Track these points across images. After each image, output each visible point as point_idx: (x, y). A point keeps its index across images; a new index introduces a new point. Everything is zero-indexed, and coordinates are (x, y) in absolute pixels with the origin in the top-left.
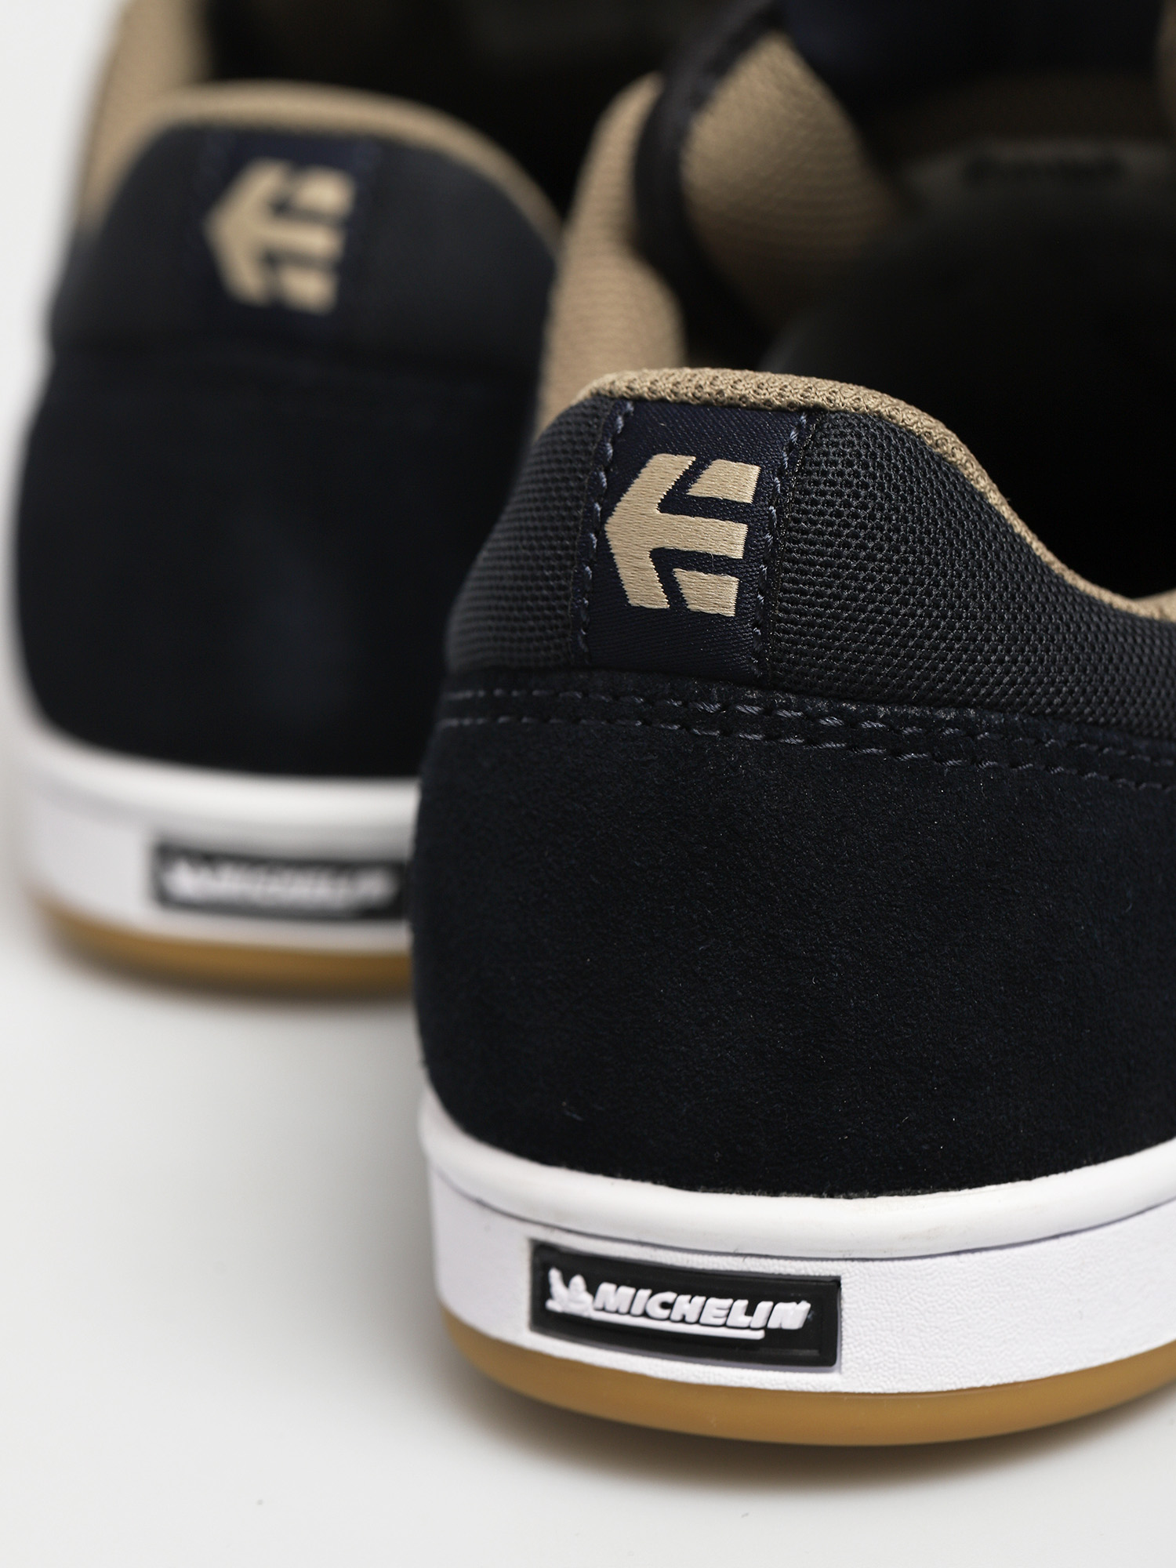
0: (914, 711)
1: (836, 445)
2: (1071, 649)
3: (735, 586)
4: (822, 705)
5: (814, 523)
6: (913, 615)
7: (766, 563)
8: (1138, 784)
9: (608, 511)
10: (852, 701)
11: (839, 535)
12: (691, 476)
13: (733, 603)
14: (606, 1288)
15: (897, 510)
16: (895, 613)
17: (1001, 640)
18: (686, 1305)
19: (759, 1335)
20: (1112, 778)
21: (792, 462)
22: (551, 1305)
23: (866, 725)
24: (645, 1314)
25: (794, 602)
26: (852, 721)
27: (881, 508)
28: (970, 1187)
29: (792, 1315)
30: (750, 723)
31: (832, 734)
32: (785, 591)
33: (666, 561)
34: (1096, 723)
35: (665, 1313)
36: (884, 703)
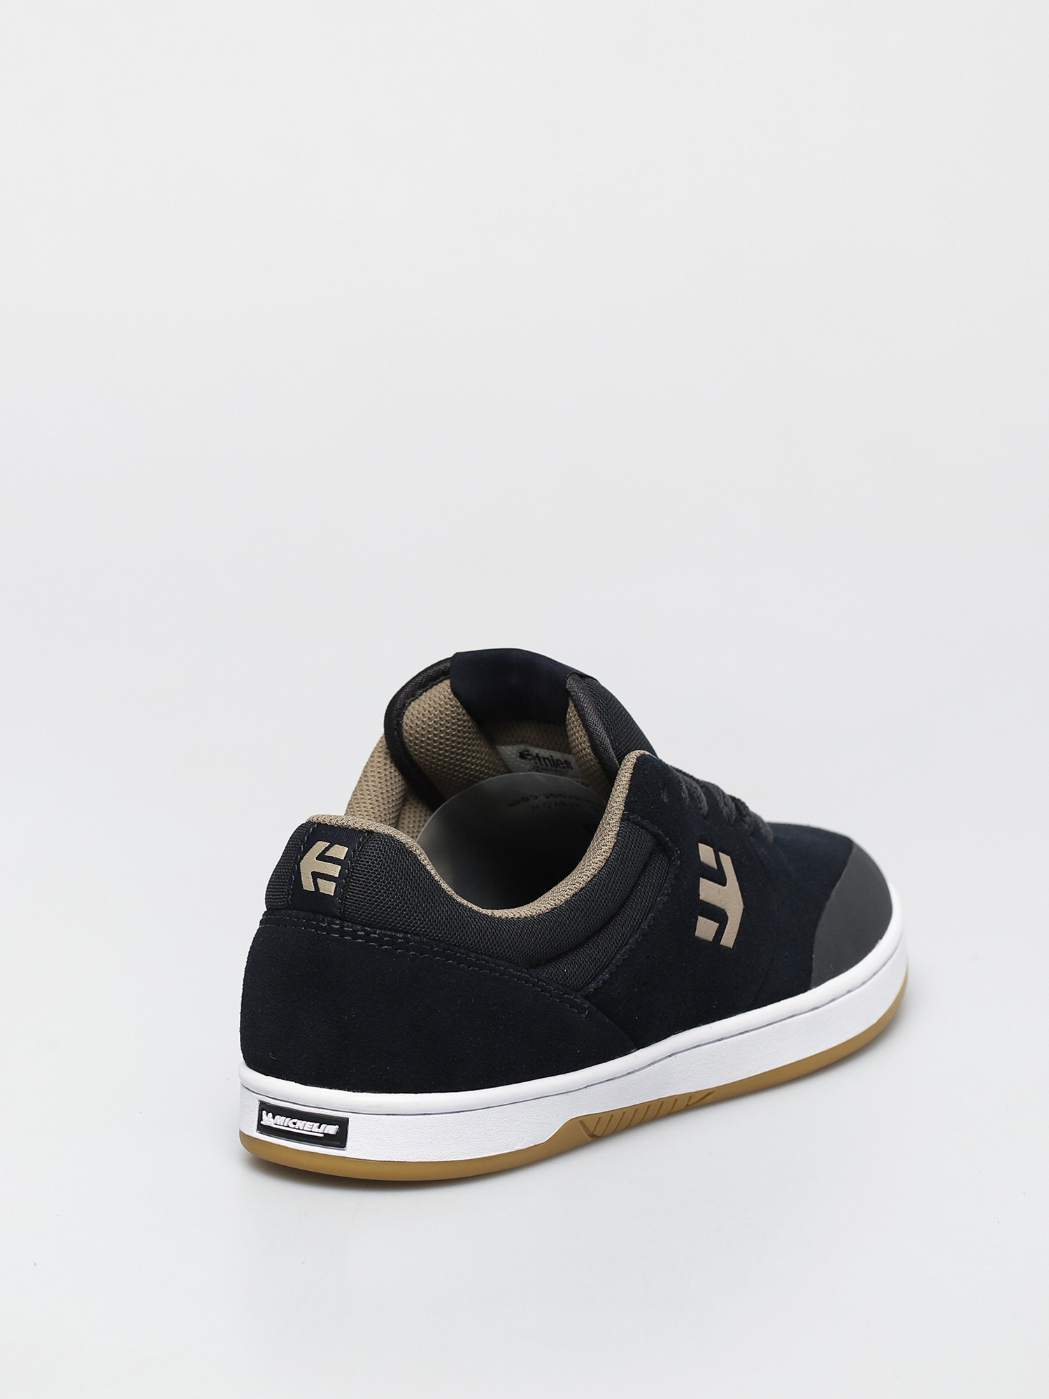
0: (389, 933)
1: (373, 843)
2: (447, 919)
3: (335, 886)
4: (359, 927)
5: (362, 868)
6: (390, 901)
7: (345, 879)
8: (469, 967)
9: (302, 858)
10: (368, 927)
11: (369, 872)
12: (327, 849)
13: (333, 891)
14: (277, 1117)
15: (390, 866)
16: (384, 900)
17: (421, 913)
18: (300, 1124)
19: (322, 1135)
20: (458, 964)
21: (358, 848)
22: (262, 1122)
23: (372, 935)
24: (288, 1126)
25: (352, 893)
26: (368, 934)
27: (384, 865)
28: (395, 1093)
29: (332, 1129)
30: (335, 931)
31: (360, 937)
32: (350, 889)
33: (316, 875)
34: (455, 945)
35: (293, 1126)
36: (379, 929)
